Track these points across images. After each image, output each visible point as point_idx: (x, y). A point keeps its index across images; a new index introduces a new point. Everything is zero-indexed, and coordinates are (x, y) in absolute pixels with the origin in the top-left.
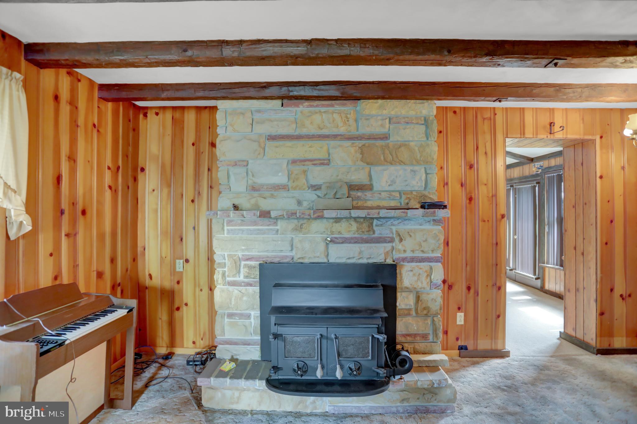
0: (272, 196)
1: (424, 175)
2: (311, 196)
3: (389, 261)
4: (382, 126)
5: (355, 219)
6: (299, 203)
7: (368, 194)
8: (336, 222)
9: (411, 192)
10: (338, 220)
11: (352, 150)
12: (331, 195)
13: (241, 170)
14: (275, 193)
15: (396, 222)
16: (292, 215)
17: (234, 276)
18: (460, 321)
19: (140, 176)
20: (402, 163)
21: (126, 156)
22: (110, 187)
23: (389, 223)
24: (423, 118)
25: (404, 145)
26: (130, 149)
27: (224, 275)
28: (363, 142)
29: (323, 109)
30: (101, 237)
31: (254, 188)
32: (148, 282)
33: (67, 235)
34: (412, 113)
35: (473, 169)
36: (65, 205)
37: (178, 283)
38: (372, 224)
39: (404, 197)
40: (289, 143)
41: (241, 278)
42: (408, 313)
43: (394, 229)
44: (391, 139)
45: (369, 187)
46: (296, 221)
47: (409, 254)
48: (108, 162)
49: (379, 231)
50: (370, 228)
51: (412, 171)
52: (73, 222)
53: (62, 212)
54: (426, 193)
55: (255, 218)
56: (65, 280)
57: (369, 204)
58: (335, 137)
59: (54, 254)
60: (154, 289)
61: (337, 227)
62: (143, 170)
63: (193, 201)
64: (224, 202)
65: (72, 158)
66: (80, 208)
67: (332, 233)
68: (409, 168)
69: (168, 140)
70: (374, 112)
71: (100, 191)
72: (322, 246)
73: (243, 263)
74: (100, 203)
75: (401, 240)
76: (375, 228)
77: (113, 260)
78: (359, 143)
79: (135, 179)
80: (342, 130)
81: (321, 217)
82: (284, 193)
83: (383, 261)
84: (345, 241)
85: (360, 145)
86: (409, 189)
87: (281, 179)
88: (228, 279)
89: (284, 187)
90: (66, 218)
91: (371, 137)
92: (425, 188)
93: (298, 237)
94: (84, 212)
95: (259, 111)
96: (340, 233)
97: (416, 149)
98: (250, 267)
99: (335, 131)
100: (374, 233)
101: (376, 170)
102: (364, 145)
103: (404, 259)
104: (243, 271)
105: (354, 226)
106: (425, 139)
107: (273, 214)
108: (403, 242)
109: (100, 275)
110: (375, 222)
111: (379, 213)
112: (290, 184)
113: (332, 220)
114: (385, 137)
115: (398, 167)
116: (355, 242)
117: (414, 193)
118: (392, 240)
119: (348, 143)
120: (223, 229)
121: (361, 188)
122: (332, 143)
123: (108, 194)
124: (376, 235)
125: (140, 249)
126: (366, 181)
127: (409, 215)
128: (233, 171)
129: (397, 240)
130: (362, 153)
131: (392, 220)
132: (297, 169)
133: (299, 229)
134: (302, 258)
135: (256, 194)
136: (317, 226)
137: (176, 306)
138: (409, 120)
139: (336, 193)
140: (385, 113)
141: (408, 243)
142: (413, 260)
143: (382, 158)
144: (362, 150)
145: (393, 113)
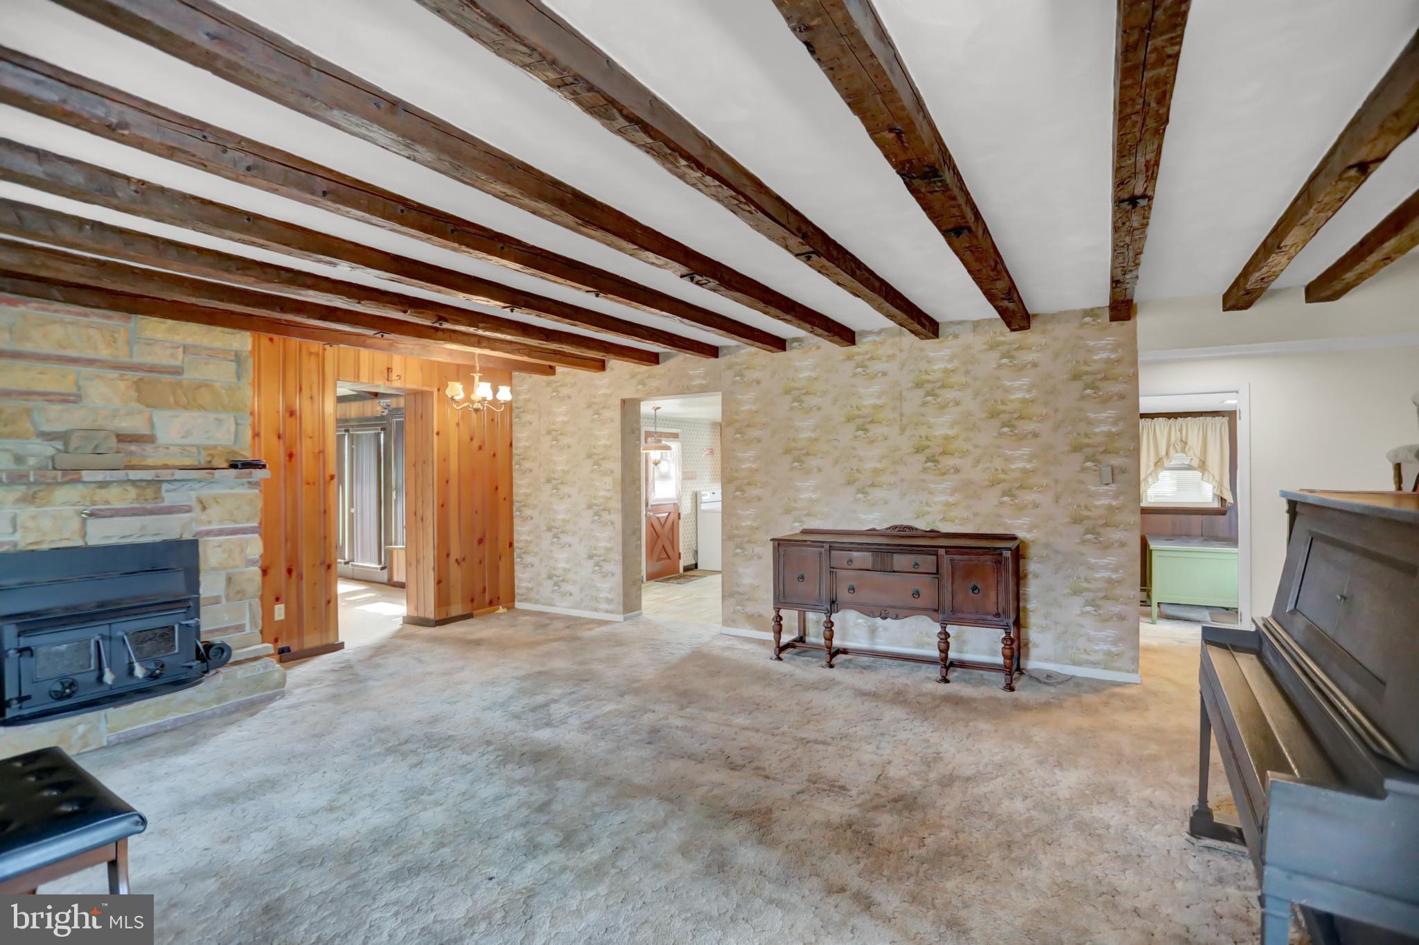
1: (233, 427)
2: (43, 448)
3: (187, 536)
4: (173, 356)
5: (134, 483)
6: (19, 459)
7: (149, 448)
8: (101, 488)
9: (215, 447)
10: (104, 485)
11: (122, 385)
12: (89, 449)
15: (197, 486)
16: (14, 478)
18: (280, 615)
20: (201, 408)
23: (187, 487)
24: (233, 353)
25: (206, 385)
28: (141, 374)
29: (70, 318)
34: (217, 344)
35: (294, 417)
38: (160, 488)
39: (204, 453)
42: (216, 600)
43: (193, 494)
44: (186, 376)
45: (150, 439)
46: (23, 488)
47: (216, 526)
49: (170, 497)
50: (158, 496)
51: (217, 419)
54: (236, 448)
57: (150, 462)
58: (90, 362)
61: (102, 494)
67: (94, 503)
68: (212, 416)
70: (159, 336)
72: (74, 523)
75: (204, 508)
76: (165, 494)
78: (133, 375)
80: (104, 353)
81: (76, 481)
83: (178, 536)
84: (116, 513)
85: (135, 380)
86: (211, 442)
91: (152, 369)
92: (235, 442)
93: (27, 512)
96: (107, 502)
97: (223, 391)
99: (90, 354)
100: (162, 500)
101: (159, 417)
102: (141, 379)
103: (208, 533)
105: (132, 492)
106: (235, 380)
108: (208, 511)
110: (164, 486)
111: (173, 474)
113: (93, 485)
114: (177, 371)
115: (196, 414)
116: (134, 515)
117: (219, 448)
118: (190, 509)
119: (114, 374)
121: (136, 439)
122: (85, 370)
124: (166, 504)
126: (144, 430)
127: (214, 476)
129: (198, 508)
130: (138, 390)
131: (191, 484)
132: (13, 405)
134: (36, 543)
136: (63, 493)
138: (213, 354)
139: (96, 446)
140: (178, 338)
141: (214, 512)
142: (221, 532)
143: (172, 399)
144: (138, 385)
145: (189, 341)
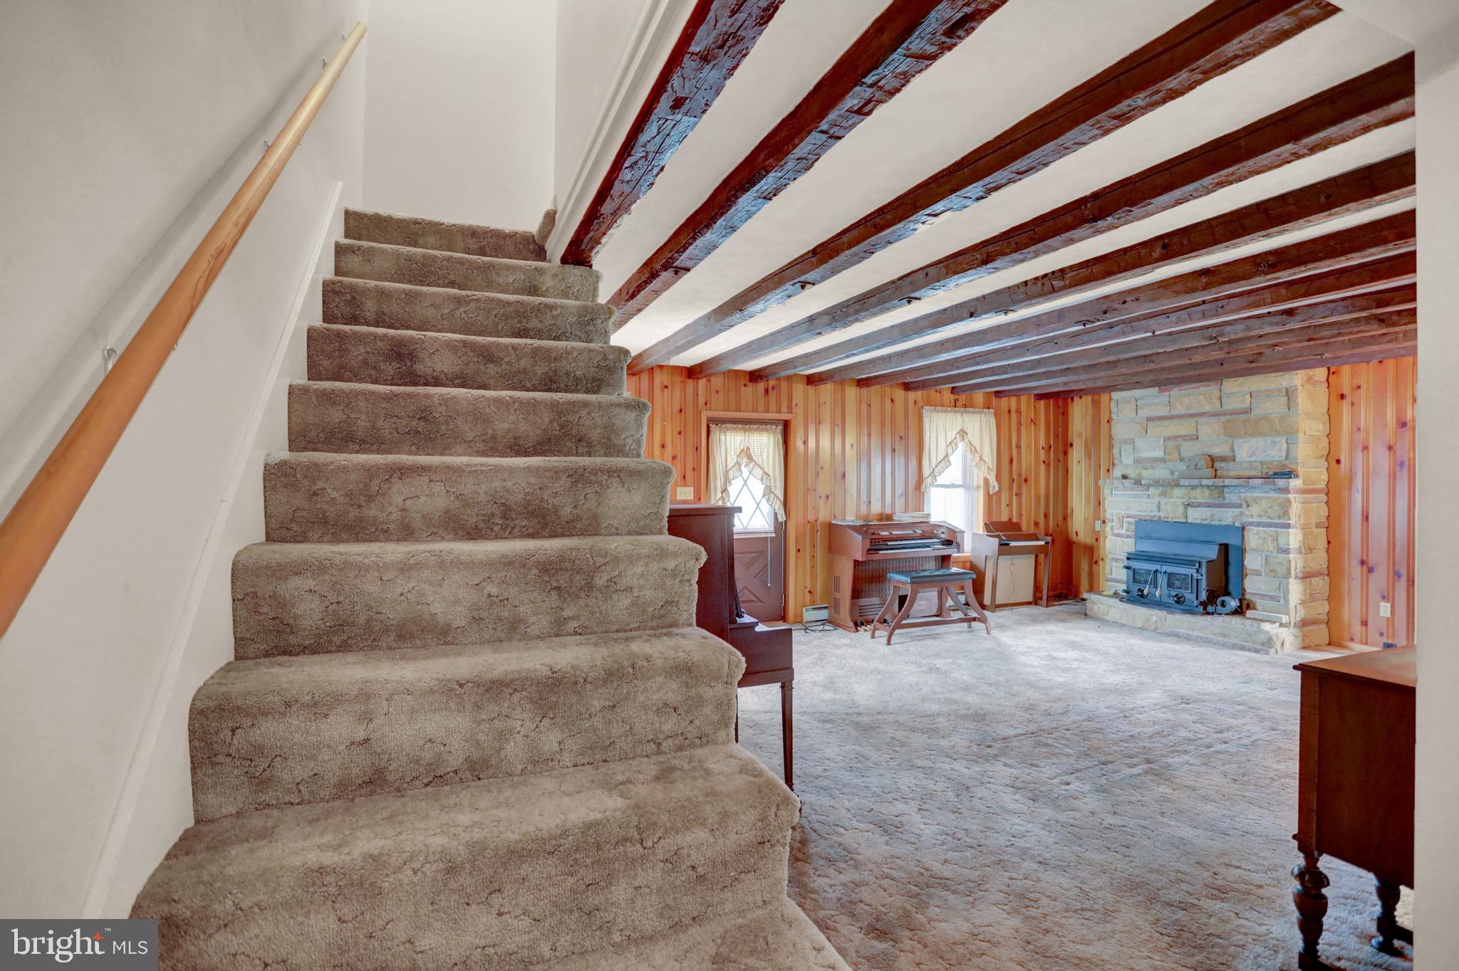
0: (1153, 468)
1: (1285, 446)
2: (1182, 467)
3: (1237, 524)
4: (1243, 402)
5: (1208, 487)
6: (1172, 473)
7: (1231, 465)
8: (1192, 489)
9: (1272, 462)
10: (1194, 487)
11: (1216, 426)
12: (1192, 467)
13: (1129, 447)
14: (1155, 465)
15: (1243, 490)
16: (1156, 483)
17: (1119, 529)
18: (1385, 612)
19: (1070, 451)
20: (1261, 434)
21: (1056, 436)
22: (1044, 462)
23: (1237, 491)
24: (1284, 390)
25: (1265, 418)
26: (1060, 430)
27: (1112, 528)
28: (1228, 417)
29: (1191, 391)
30: (1038, 497)
31: (1138, 461)
32: (1074, 538)
33: (1016, 495)
34: (1272, 386)
35: (1406, 428)
36: (1015, 476)
37: (1097, 540)
38: (1221, 491)
39: (1265, 466)
40: (1165, 423)
41: (1124, 532)
42: (1258, 573)
43: (1243, 495)
44: (1253, 413)
45: (1231, 459)
46: (1161, 488)
47: (1256, 519)
48: (1042, 443)
49: (1229, 498)
50: (1221, 495)
51: (1272, 442)
52: (1020, 487)
53: (1013, 481)
54: (1287, 462)
55: (1131, 485)
56: (1015, 520)
57: (1228, 473)
58: (1202, 415)
59: (1009, 505)
60: (1079, 544)
61: (1193, 493)
62: (1071, 445)
63: (1108, 471)
64: (1117, 473)
65: (1018, 447)
66: (1023, 477)
67: (1190, 498)
68: (1269, 439)
69: (1089, 419)
70: (1235, 390)
71: (1037, 465)
72: (1181, 509)
73: (1125, 519)
74: (1037, 474)
75: (1248, 506)
76: (1226, 495)
77: (1046, 516)
78: (1223, 419)
79: (1066, 453)
80: (1207, 408)
81: (1177, 485)
82: (1162, 465)
83: (1231, 523)
84: (1199, 505)
85: (1224, 420)
86: (1269, 459)
87: (1159, 453)
88: (1115, 531)
89: (1163, 460)
90: (1015, 484)
91: (1233, 413)
92: (1287, 457)
93: (1164, 501)
94: (1026, 480)
95: (1141, 398)
96: (1195, 498)
97: (1277, 420)
98: (1129, 523)
99: (1201, 410)
100: (1224, 498)
101: (1237, 442)
102: (1227, 421)
103: (1251, 524)
104: (1125, 525)
105: (1207, 492)
106: (1287, 410)
107: (1143, 482)
108: (1250, 508)
109: (1036, 524)
110: (1226, 490)
112: (1167, 457)
113: (1188, 488)
114: (1247, 411)
115: (1260, 439)
116: (1209, 507)
117: (1275, 463)
118: (1240, 506)
119: (1213, 420)
120: (1112, 493)
121: (1223, 459)
122: (1200, 420)
123: (1043, 467)
124: (1226, 501)
125: (1069, 511)
126: (1228, 453)
127: (1251, 484)
128: (1125, 447)
129: (1244, 505)
130: (1225, 428)
131: (1239, 488)
132: (1171, 445)
133: (1163, 494)
134: (1167, 517)
135: (1140, 466)
136: (1177, 492)
137: (1094, 560)
138: (1269, 394)
139: (1196, 465)
140: (1246, 389)
141: (1254, 509)
142: (1259, 524)
143: (1243, 432)
144: (1225, 425)
145: (1253, 388)
